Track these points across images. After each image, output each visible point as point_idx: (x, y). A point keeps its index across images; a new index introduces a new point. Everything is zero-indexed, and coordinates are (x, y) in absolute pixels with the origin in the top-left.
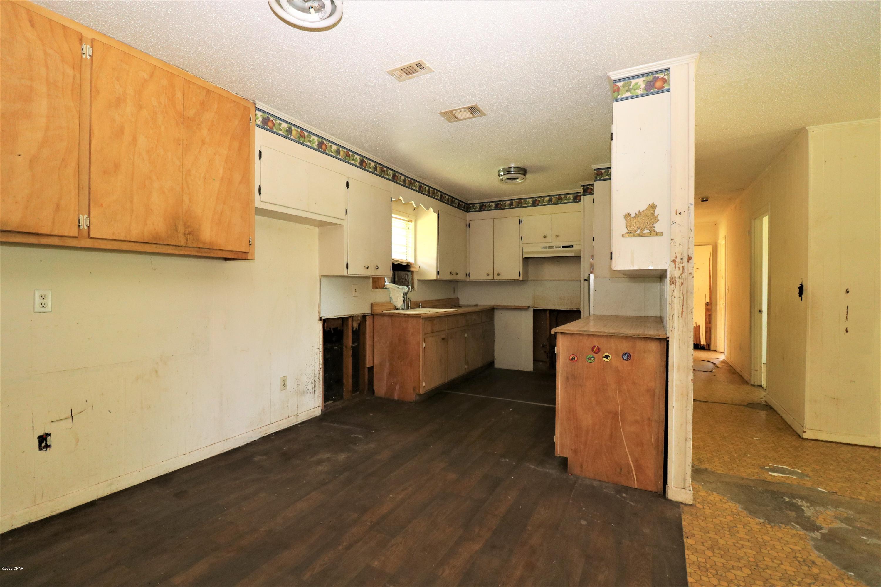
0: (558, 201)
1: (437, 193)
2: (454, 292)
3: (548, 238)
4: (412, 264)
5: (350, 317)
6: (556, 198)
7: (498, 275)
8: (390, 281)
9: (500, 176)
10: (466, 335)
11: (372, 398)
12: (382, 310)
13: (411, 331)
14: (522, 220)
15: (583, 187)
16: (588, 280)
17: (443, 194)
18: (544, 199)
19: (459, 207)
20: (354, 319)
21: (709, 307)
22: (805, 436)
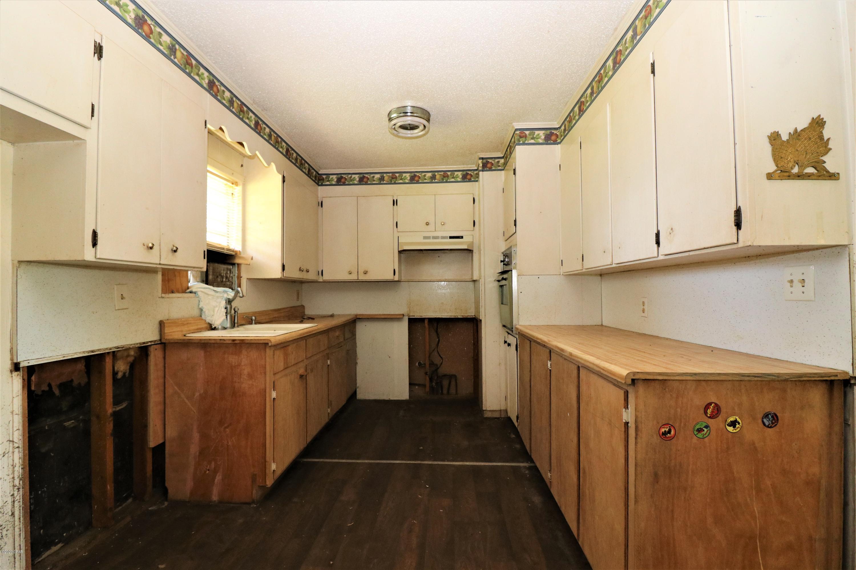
0: (443, 179)
1: (282, 144)
2: (298, 298)
3: (431, 227)
4: (238, 253)
5: (108, 353)
6: (441, 174)
7: (365, 273)
8: (199, 279)
9: (390, 120)
10: (329, 362)
11: (163, 506)
12: (184, 333)
13: (246, 371)
14: (397, 200)
15: (481, 161)
17: (289, 148)
18: (425, 175)
19: (309, 174)
20: (119, 354)
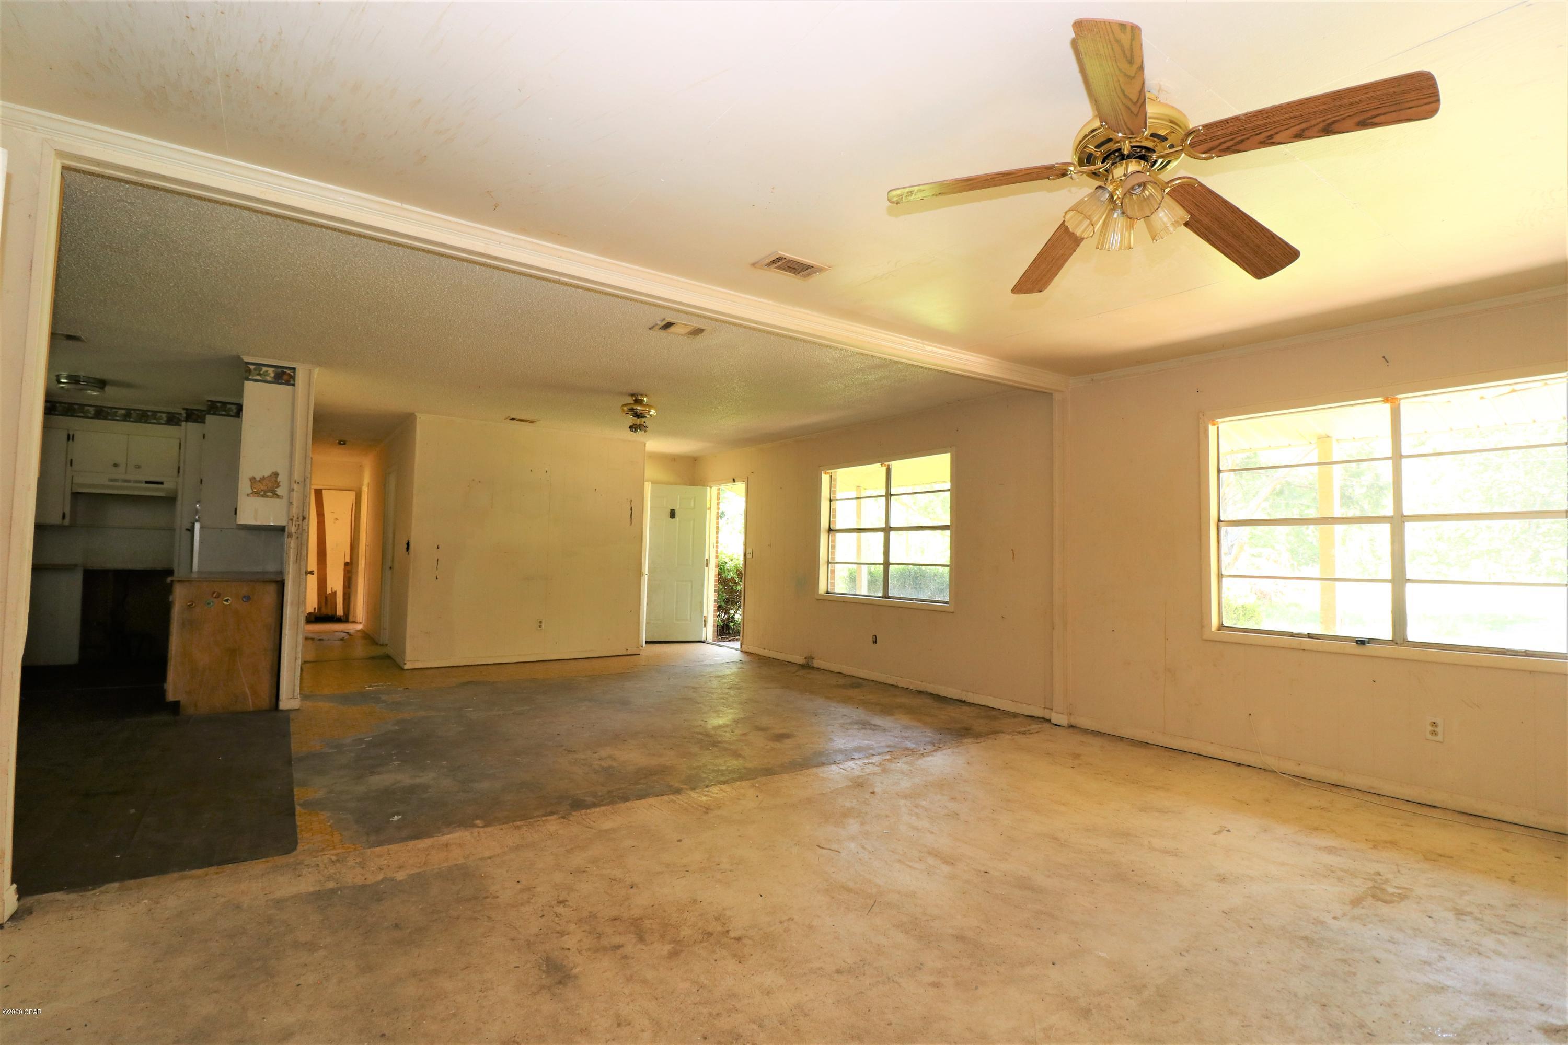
16: (191, 530)
21: (349, 568)
22: (406, 667)
